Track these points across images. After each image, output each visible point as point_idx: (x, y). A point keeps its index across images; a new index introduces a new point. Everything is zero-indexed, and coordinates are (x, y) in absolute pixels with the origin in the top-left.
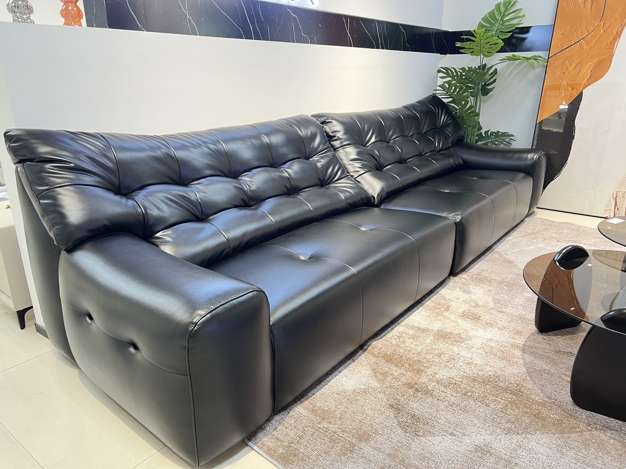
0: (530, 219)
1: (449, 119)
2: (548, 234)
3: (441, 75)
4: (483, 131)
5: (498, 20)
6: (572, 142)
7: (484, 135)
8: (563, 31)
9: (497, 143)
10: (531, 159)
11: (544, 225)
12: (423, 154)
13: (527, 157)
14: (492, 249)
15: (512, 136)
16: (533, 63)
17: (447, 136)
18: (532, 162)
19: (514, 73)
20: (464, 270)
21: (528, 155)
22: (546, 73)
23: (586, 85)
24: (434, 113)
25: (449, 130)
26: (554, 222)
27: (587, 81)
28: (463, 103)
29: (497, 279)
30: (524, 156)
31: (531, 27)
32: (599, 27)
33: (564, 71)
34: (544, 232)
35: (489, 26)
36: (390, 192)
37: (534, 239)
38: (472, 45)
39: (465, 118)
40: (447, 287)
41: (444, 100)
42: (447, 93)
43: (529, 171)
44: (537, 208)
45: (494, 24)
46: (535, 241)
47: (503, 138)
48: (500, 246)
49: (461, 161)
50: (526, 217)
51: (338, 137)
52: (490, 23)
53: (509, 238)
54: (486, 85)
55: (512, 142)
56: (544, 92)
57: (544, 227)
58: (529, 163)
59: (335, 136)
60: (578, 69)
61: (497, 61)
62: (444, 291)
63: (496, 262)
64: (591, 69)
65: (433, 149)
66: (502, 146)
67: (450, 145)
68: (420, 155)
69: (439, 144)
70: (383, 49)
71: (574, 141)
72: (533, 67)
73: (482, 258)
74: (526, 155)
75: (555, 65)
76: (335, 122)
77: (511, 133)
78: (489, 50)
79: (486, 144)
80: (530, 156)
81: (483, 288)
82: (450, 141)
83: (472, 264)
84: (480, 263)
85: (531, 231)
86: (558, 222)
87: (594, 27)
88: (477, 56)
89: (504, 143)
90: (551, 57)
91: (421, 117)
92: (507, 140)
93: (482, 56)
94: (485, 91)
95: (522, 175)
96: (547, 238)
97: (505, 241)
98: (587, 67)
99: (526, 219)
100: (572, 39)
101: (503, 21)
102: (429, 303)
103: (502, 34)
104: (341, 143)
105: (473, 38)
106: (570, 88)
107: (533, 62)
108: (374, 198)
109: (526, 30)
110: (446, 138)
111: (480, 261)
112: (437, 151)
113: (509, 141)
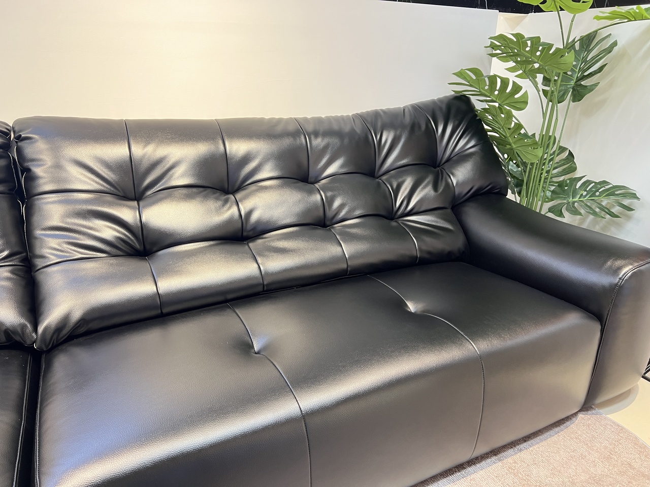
7: (565, 187)
10: (610, 271)
24: (429, 131)
39: (513, 146)
50: (581, 410)
51: (34, 172)
54: (583, 77)
59: (30, 170)
65: (384, 212)
80: (611, 264)
94: (580, 92)
99: (579, 415)
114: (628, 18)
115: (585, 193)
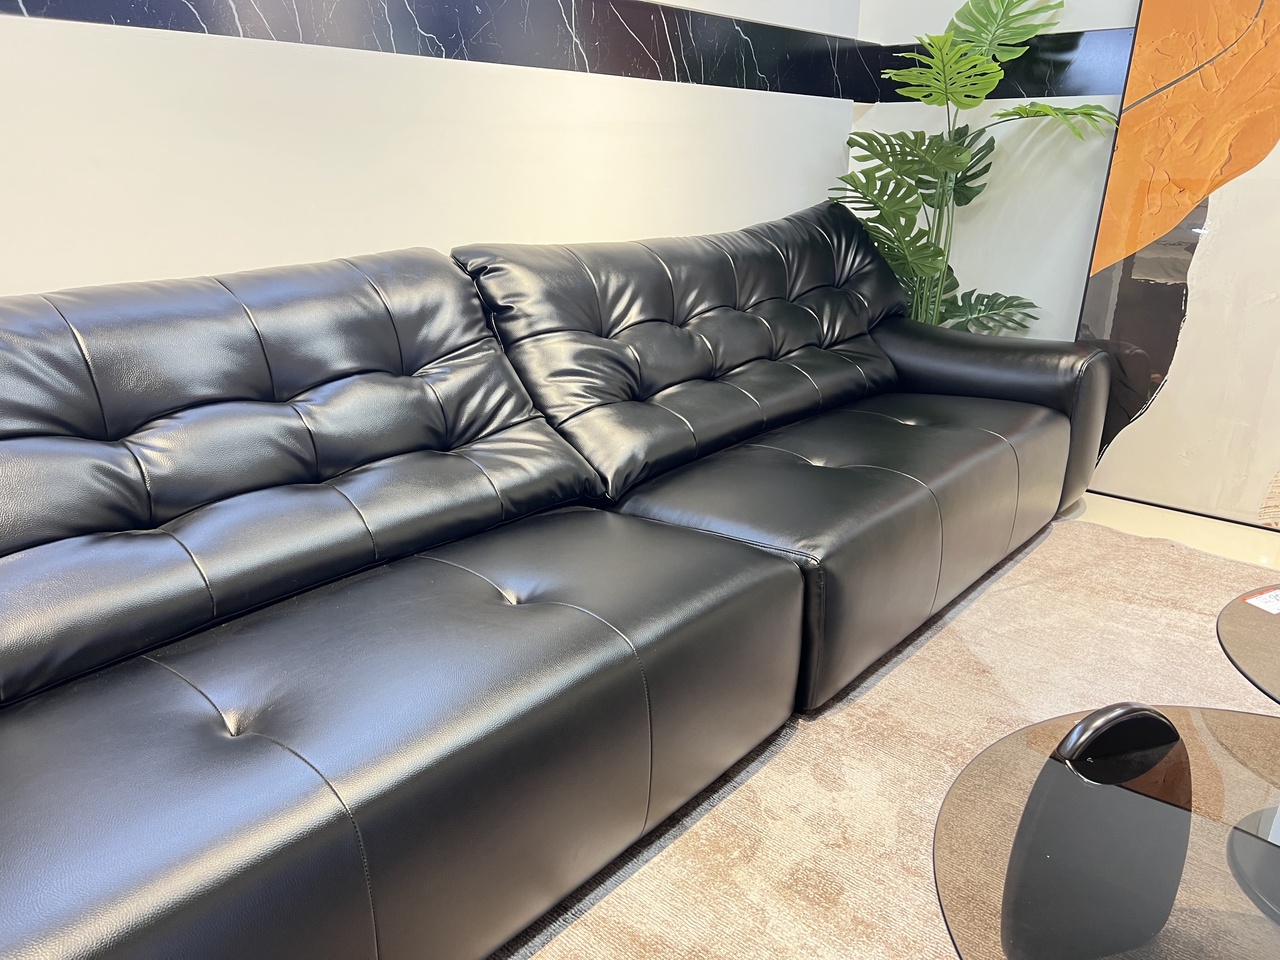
0: (1065, 524)
1: (867, 261)
2: (1104, 576)
3: (857, 151)
4: (959, 293)
5: (995, 16)
6: (1179, 328)
7: (960, 304)
8: (1158, 42)
9: (991, 324)
10: (1066, 370)
11: (1098, 545)
12: (782, 353)
13: (1057, 366)
14: (940, 623)
15: (1031, 305)
16: (1084, 126)
17: (856, 306)
18: (1068, 379)
19: (1037, 149)
20: (842, 695)
21: (1060, 359)
22: (1113, 151)
23: (1215, 182)
24: (827, 247)
25: (866, 290)
26: (1127, 537)
27: (1218, 172)
28: (903, 221)
29: (932, 732)
30: (1051, 361)
31: (1080, 34)
32: (1253, 30)
33: (1160, 146)
34: (1095, 570)
35: (973, 30)
36: (657, 463)
37: (1062, 591)
38: (927, 77)
39: (909, 259)
40: (776, 759)
41: (858, 214)
42: (865, 197)
43: (1063, 402)
44: (1087, 491)
45: (985, 26)
46: (1065, 597)
47: (1007, 310)
48: (966, 613)
49: (889, 371)
50: (1055, 518)
51: (519, 309)
52: (975, 22)
53: (994, 586)
54: (966, 178)
55: (1029, 323)
56: (1109, 198)
57: (1097, 551)
58: (1061, 379)
59: (511, 308)
60: (1196, 141)
61: (991, 117)
62: (762, 777)
63: (943, 669)
64: (1229, 141)
65: (816, 341)
66: (1004, 332)
67: (865, 329)
68: (772, 356)
69: (832, 325)
70: (685, 80)
71: (1184, 326)
72: (1080, 134)
73: (906, 652)
74: (1056, 361)
75: (1136, 129)
76: (515, 271)
77: (1027, 297)
78: (969, 90)
79: (963, 327)
80: (1065, 362)
81: (880, 766)
82: (865, 318)
83: (873, 673)
84: (896, 671)
85: (1059, 563)
86: (1136, 538)
87: (1238, 30)
88: (940, 104)
89: (1010, 324)
90: (1127, 109)
91: (787, 258)
92: (1018, 318)
93: (953, 107)
94: (964, 195)
95: (1042, 413)
96: (1100, 587)
97: (983, 596)
98: (1220, 135)
99: (1053, 524)
100: (1181, 62)
101: (1009, 18)
102: (702, 825)
103: (1004, 51)
104: (530, 325)
105: (925, 59)
106: (1175, 190)
107: (1080, 121)
108: (604, 480)
109: (1069, 41)
110: (855, 308)
111: (897, 664)
112: (827, 343)
113: (1023, 320)
114: (1019, 114)
115: (983, 308)
